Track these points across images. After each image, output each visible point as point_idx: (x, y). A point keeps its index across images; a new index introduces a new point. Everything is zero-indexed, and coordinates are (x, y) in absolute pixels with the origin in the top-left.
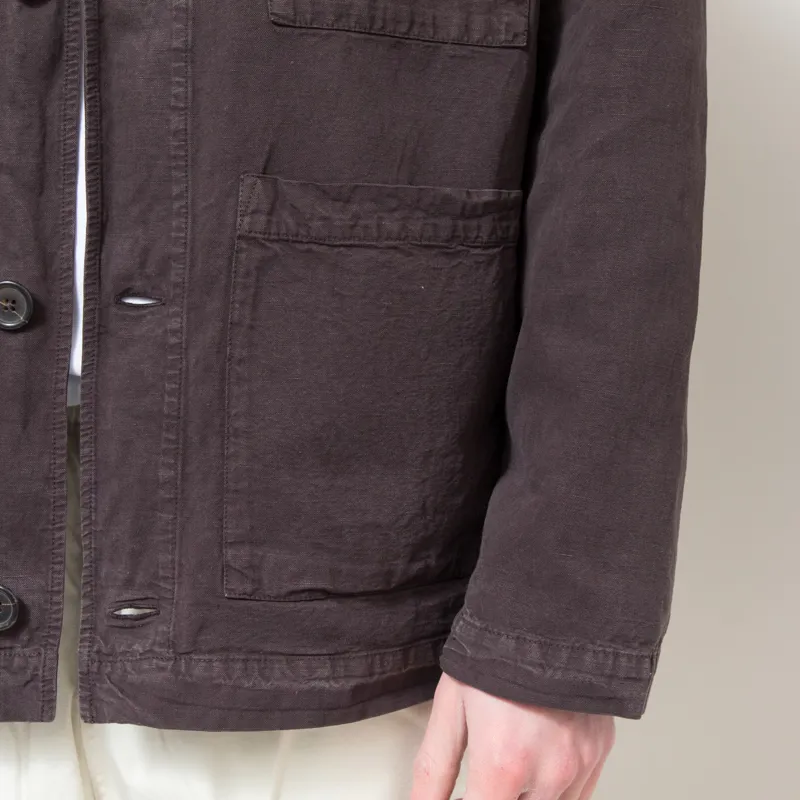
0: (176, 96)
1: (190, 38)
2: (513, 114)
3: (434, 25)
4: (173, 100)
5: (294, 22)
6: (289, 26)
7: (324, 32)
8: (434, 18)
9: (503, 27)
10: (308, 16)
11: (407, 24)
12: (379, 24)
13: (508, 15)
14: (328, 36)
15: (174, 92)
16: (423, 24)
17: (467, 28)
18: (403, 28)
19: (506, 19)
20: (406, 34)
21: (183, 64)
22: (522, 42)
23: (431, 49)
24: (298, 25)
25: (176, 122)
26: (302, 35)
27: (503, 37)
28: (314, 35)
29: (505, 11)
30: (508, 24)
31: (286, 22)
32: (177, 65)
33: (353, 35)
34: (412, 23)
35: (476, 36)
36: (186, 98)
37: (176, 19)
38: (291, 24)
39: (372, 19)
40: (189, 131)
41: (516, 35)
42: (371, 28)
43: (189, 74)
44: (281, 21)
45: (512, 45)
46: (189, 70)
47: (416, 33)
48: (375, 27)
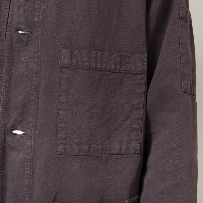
0: (27, 174)
1: (32, 156)
2: (135, 175)
3: (110, 150)
4: (26, 175)
5: (65, 153)
6: (63, 155)
7: (75, 156)
8: (110, 147)
9: (132, 148)
10: (69, 152)
11: (101, 151)
12: (92, 152)
13: (134, 144)
14: (75, 157)
15: (26, 173)
16: (106, 150)
17: (120, 149)
18: (100, 152)
19: (133, 145)
20: (100, 154)
21: (30, 164)
22: (138, 152)
23: (108, 157)
24: (66, 154)
25: (27, 182)
26: (67, 157)
27: (132, 151)
28: (71, 157)
29: (133, 143)
30: (134, 147)
31: (62, 154)
32: (28, 164)
33: (83, 156)
34: (103, 150)
35: (123, 152)
36: (30, 175)
37: (28, 149)
38: (64, 154)
39: (90, 151)
40: (31, 186)
41: (136, 150)
42: (89, 154)
43: (31, 167)
44: (61, 154)
45: (135, 153)
46: (32, 166)
47: (104, 153)
48: (91, 153)
